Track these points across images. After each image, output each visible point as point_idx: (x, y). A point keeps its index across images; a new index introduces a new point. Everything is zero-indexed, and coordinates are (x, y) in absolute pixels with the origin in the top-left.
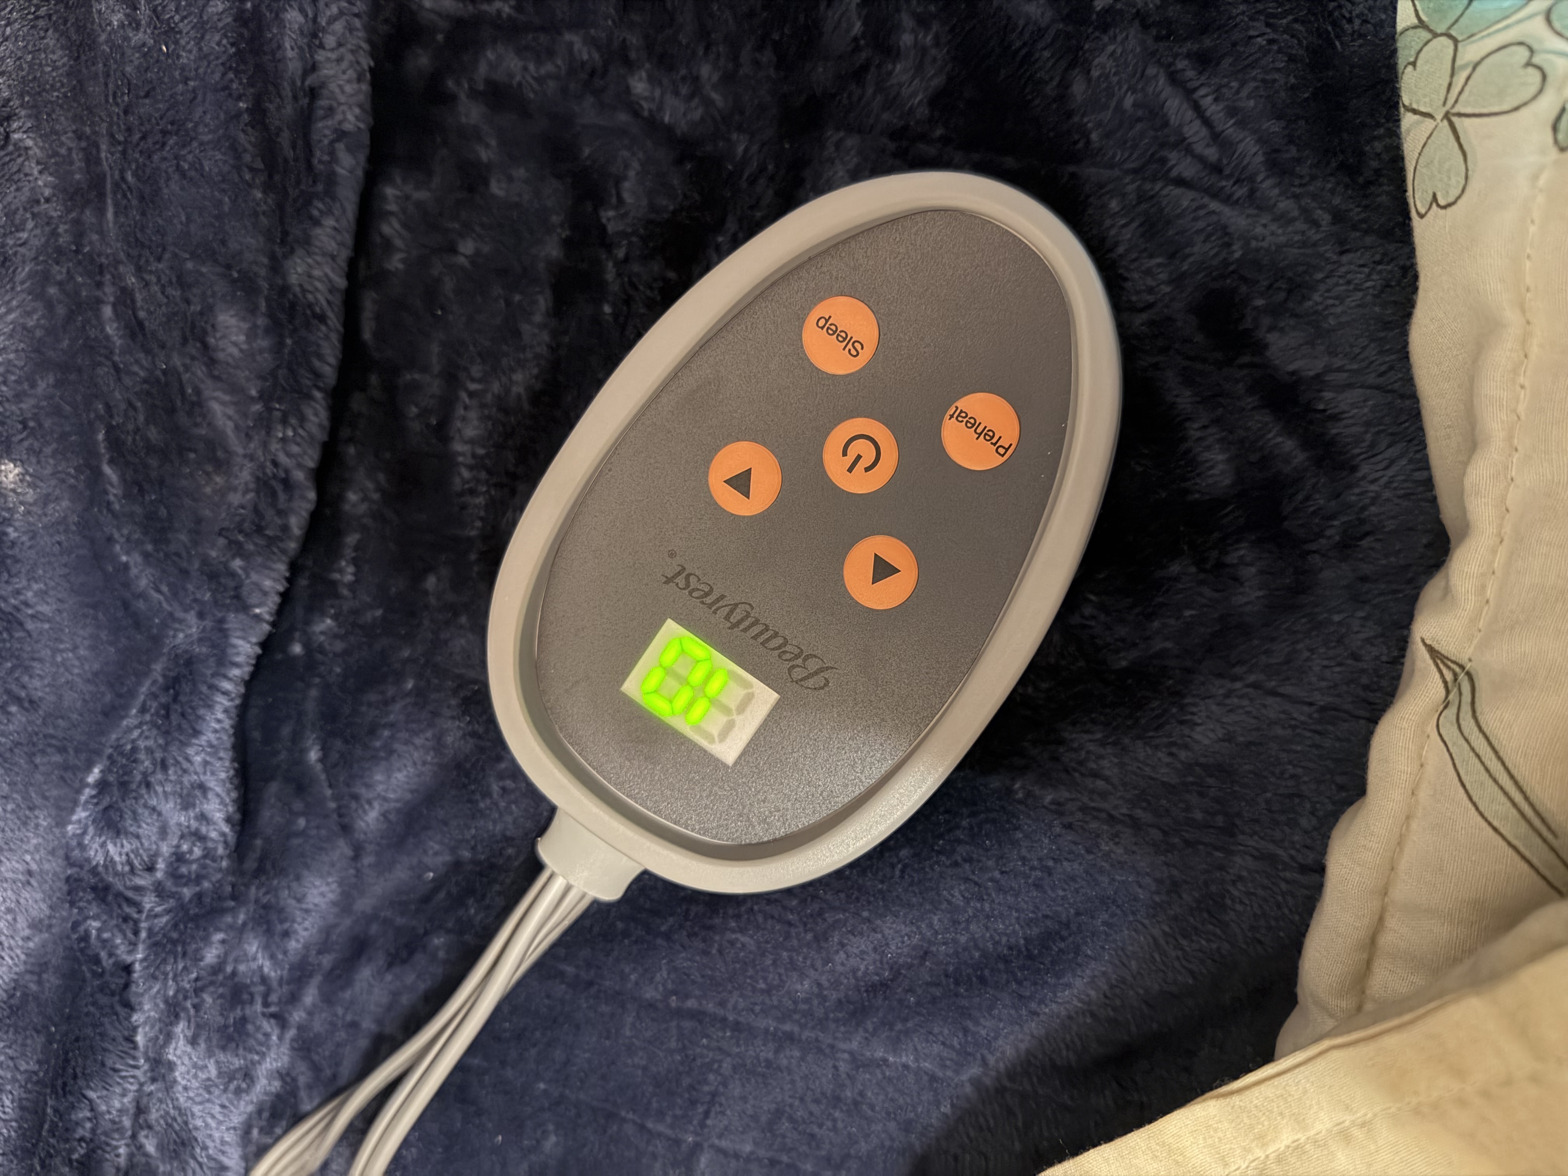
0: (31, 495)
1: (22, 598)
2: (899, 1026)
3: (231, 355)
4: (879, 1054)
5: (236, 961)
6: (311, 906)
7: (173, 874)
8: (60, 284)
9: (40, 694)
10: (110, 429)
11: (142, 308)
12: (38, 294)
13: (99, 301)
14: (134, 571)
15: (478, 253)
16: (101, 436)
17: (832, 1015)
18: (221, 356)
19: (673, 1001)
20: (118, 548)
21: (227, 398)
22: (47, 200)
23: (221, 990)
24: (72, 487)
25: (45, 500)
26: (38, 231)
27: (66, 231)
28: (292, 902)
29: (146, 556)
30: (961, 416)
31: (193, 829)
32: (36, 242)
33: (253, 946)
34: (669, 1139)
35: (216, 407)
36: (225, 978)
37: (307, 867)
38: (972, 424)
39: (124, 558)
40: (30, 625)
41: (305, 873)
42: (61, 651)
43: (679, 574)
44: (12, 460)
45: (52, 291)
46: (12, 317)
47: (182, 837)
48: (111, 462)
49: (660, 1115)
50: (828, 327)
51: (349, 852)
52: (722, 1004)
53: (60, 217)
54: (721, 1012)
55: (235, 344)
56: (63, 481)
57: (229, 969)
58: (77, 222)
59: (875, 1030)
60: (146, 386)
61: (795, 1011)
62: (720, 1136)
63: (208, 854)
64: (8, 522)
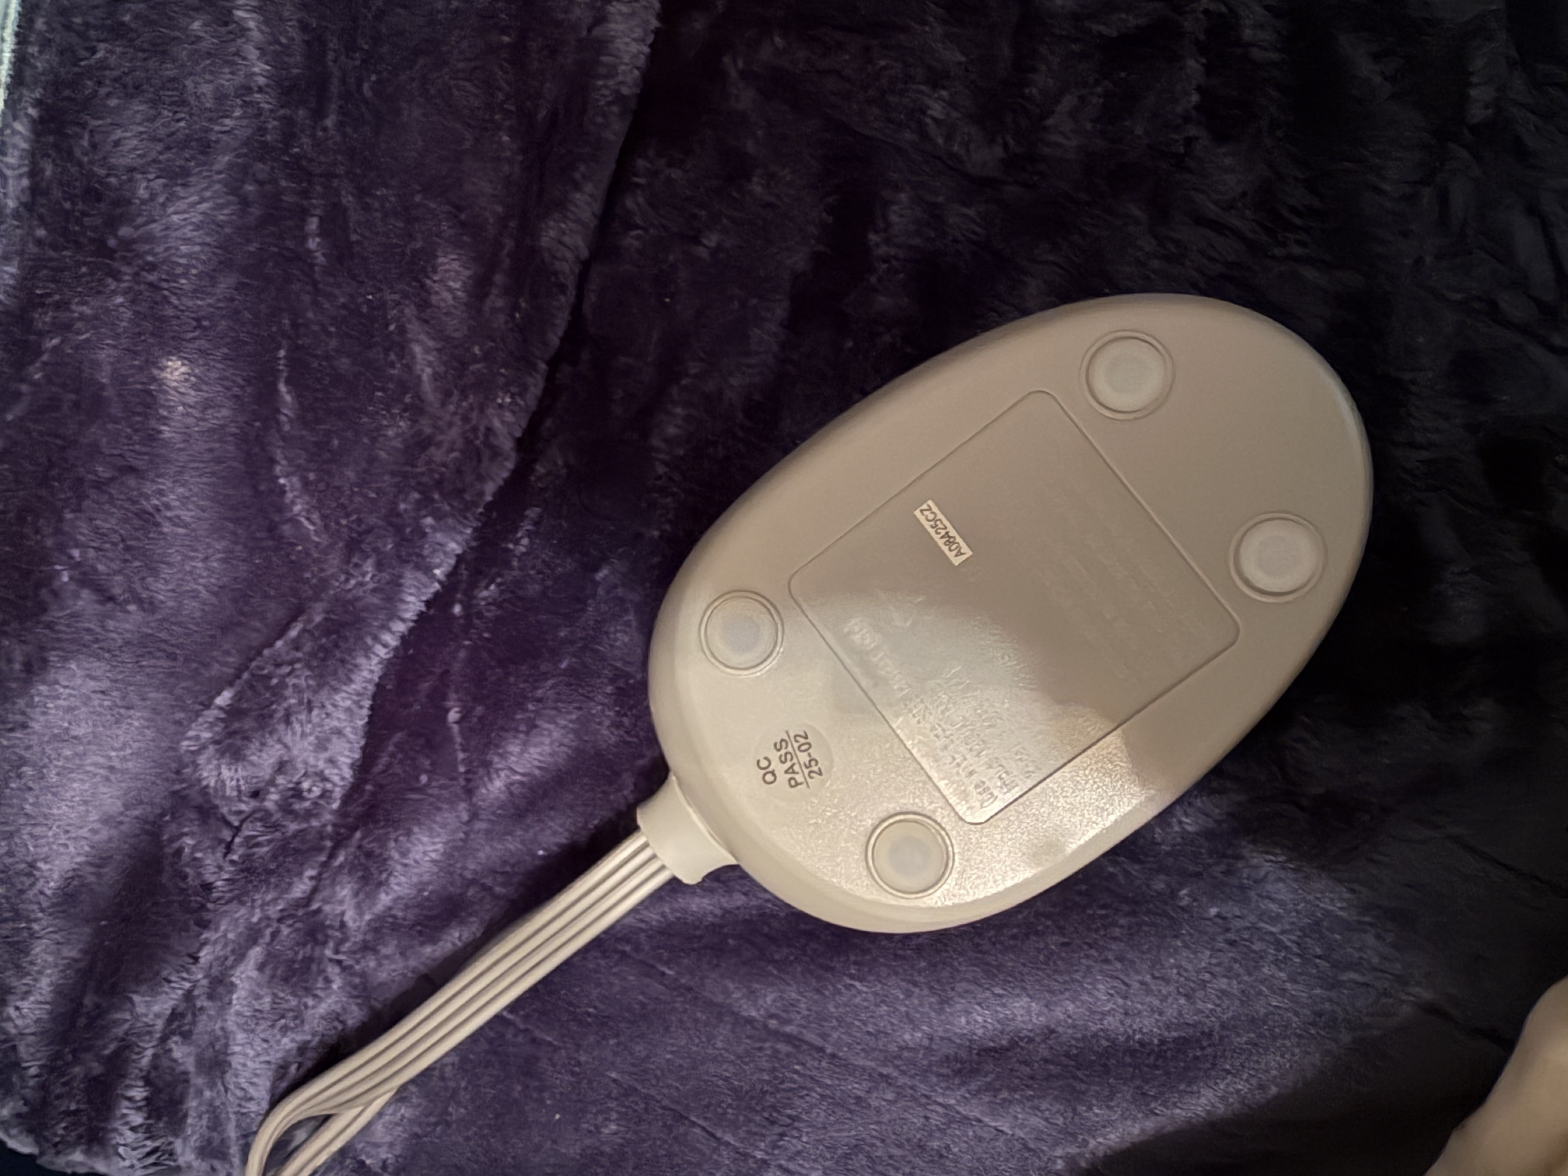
0: (192, 397)
1: (165, 499)
2: (1004, 1094)
3: (443, 300)
4: (976, 1113)
5: (325, 901)
6: (411, 862)
7: (286, 808)
8: (261, 183)
9: (161, 598)
10: (295, 348)
11: (355, 231)
12: (234, 189)
13: (303, 214)
14: (290, 495)
15: (719, 248)
16: (282, 353)
17: (934, 1068)
18: (434, 299)
19: (773, 1023)
20: (278, 469)
21: (431, 343)
22: (260, 90)
23: (298, 925)
24: (236, 396)
25: (207, 405)
26: (244, 122)
27: (275, 128)
28: (396, 856)
29: (306, 483)
31: (318, 770)
32: (243, 133)
33: (345, 891)
34: (736, 1150)
35: (417, 349)
36: (307, 914)
37: (419, 824)
39: (282, 481)
40: (167, 528)
41: (416, 829)
42: (192, 559)
44: (181, 358)
45: (250, 188)
46: (204, 206)
47: (305, 775)
48: (288, 382)
49: (734, 1126)
51: (465, 817)
52: (824, 1036)
53: (272, 111)
54: (819, 1042)
55: (450, 290)
56: (228, 389)
57: (315, 906)
58: (288, 121)
59: (979, 1091)
60: (344, 312)
61: (899, 1057)
62: (791, 1159)
63: (325, 794)
64: (164, 420)
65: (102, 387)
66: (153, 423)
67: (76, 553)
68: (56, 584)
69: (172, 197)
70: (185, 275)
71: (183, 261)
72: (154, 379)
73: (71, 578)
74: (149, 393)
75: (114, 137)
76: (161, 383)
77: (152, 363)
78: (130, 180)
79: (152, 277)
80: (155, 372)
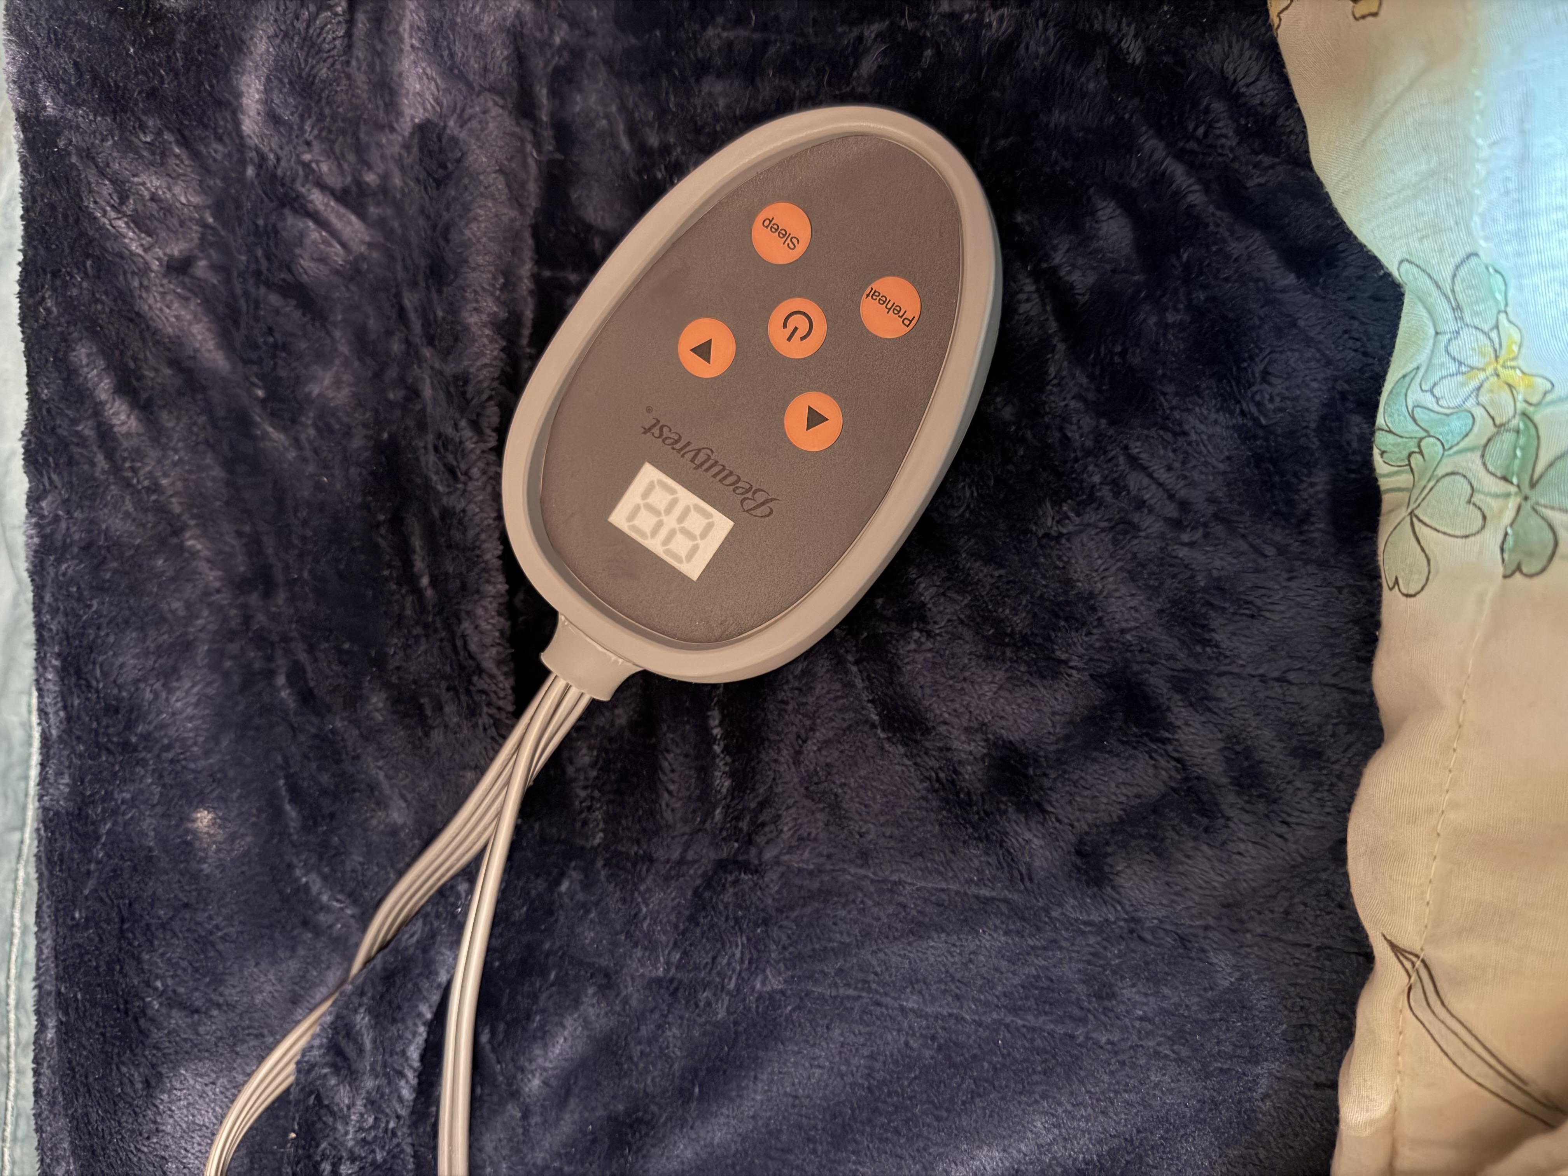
0: (221, 834)
1: (214, 922)
8: (234, 658)
9: (235, 999)
10: (289, 776)
11: (312, 679)
12: (215, 666)
13: (270, 674)
14: (314, 889)
16: (282, 782)
20: (298, 872)
22: (218, 591)
24: (254, 824)
25: (232, 838)
26: (212, 618)
27: (235, 615)
29: (325, 878)
30: (874, 294)
32: (212, 627)
38: (884, 301)
39: (304, 880)
40: (221, 946)
43: (654, 425)
44: (206, 808)
45: (228, 664)
46: (195, 690)
48: (290, 802)
50: (771, 225)
53: (230, 604)
56: (247, 820)
58: (244, 606)
60: (316, 741)
64: (203, 860)
65: (150, 849)
66: (194, 865)
67: (159, 984)
68: (150, 1013)
69: (170, 691)
70: (195, 744)
71: (191, 735)
72: (187, 831)
73: (161, 1004)
74: (187, 843)
75: (117, 664)
76: (194, 832)
77: (185, 818)
78: (137, 689)
79: (170, 755)
80: (189, 825)
